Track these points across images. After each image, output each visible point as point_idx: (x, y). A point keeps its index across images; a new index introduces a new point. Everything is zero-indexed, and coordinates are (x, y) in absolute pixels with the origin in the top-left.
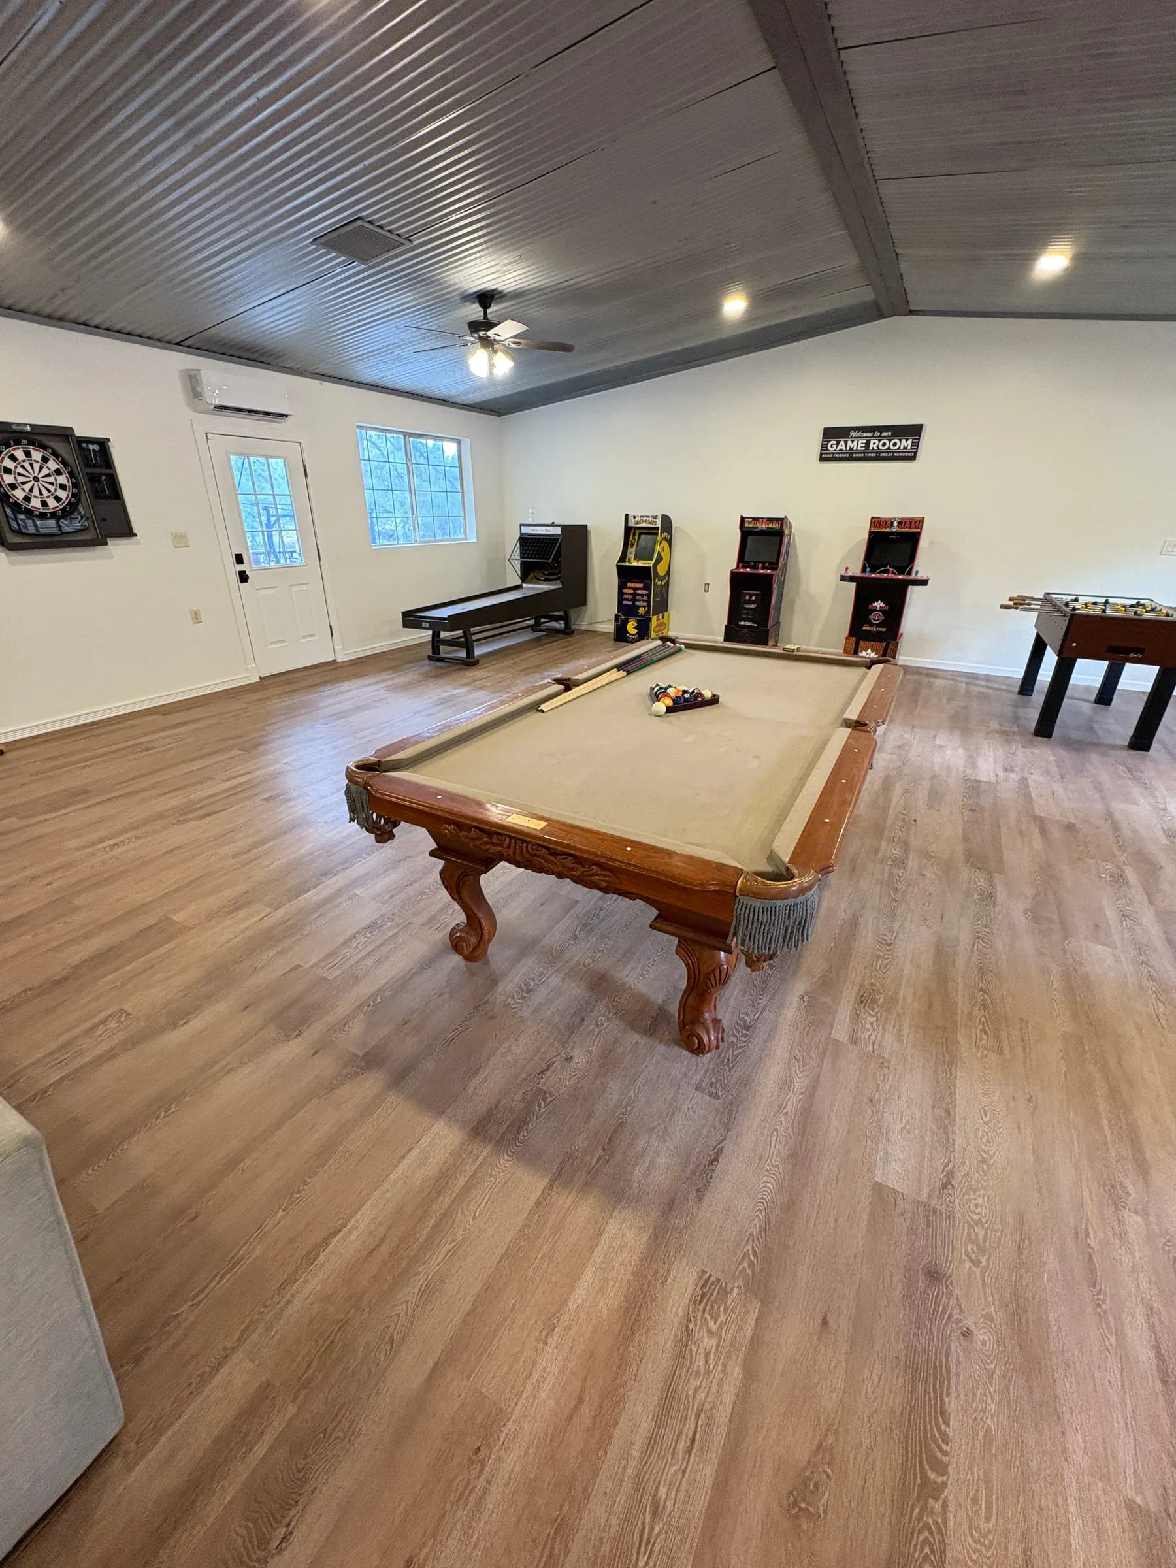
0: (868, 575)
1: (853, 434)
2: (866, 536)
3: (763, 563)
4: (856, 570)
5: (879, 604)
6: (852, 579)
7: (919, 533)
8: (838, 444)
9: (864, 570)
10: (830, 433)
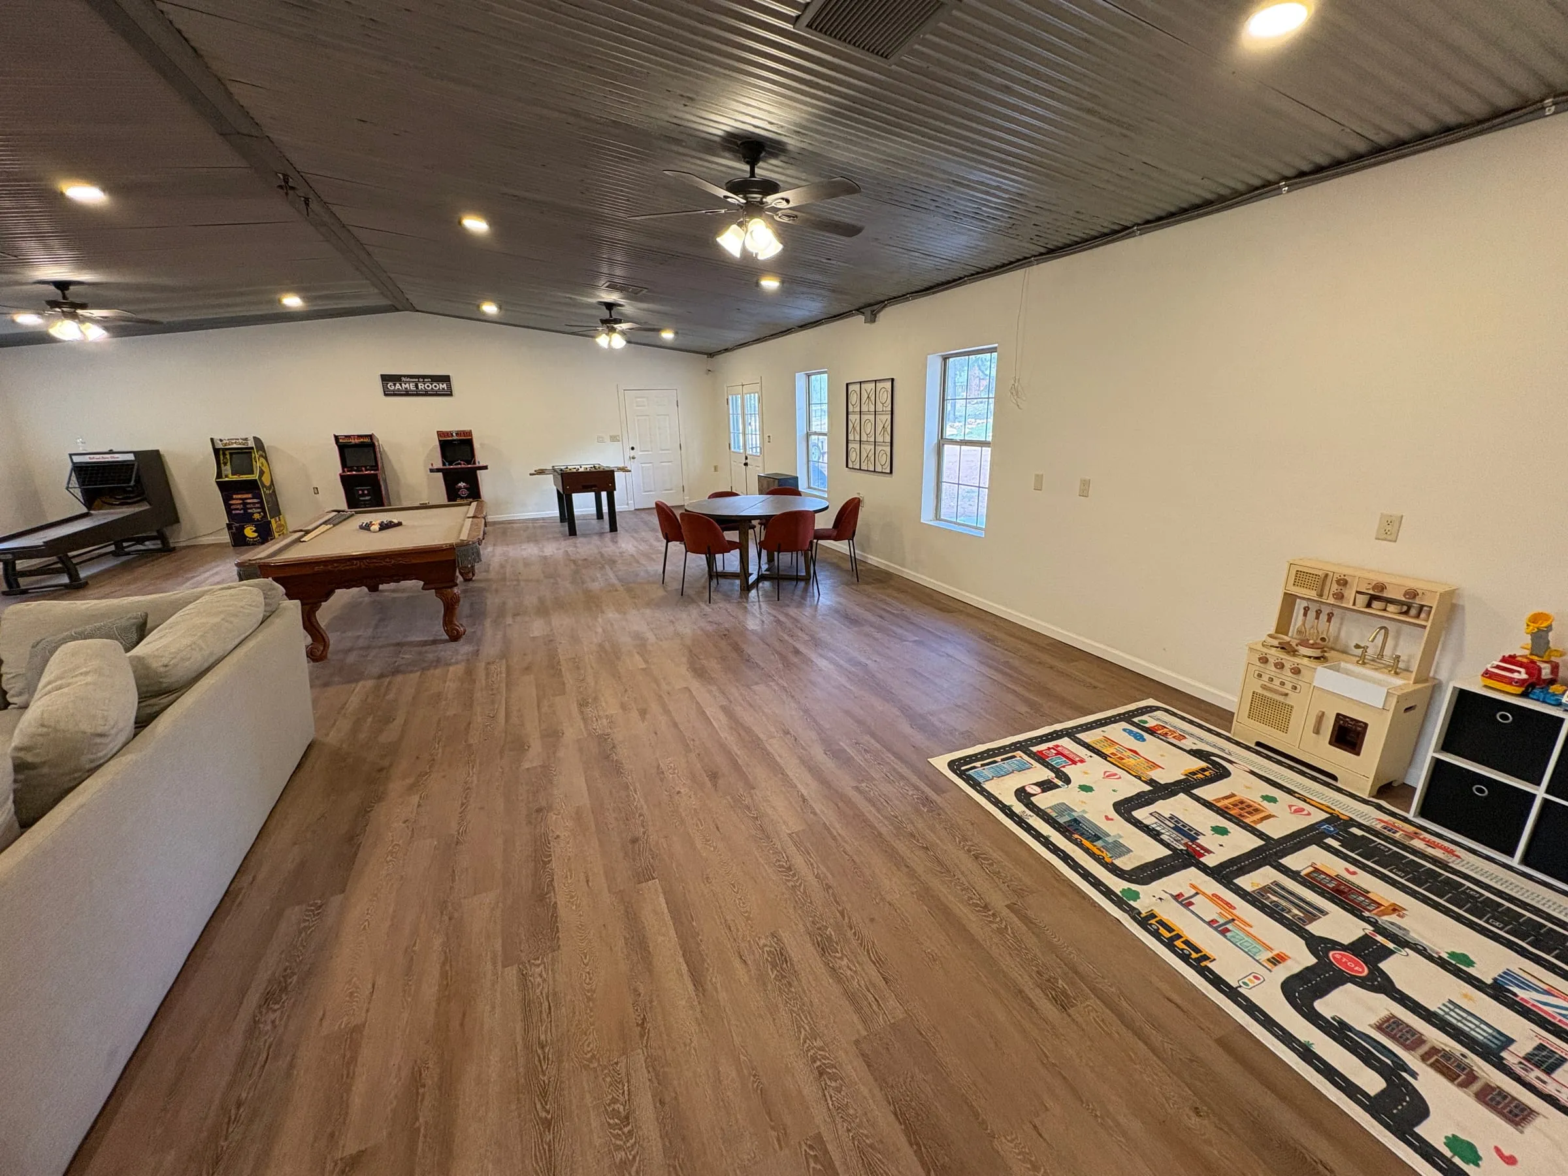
0: (448, 467)
1: (403, 379)
2: (437, 443)
3: (365, 467)
4: (438, 464)
5: (462, 484)
6: (438, 470)
7: (471, 439)
8: (395, 385)
9: (444, 464)
10: (385, 378)
